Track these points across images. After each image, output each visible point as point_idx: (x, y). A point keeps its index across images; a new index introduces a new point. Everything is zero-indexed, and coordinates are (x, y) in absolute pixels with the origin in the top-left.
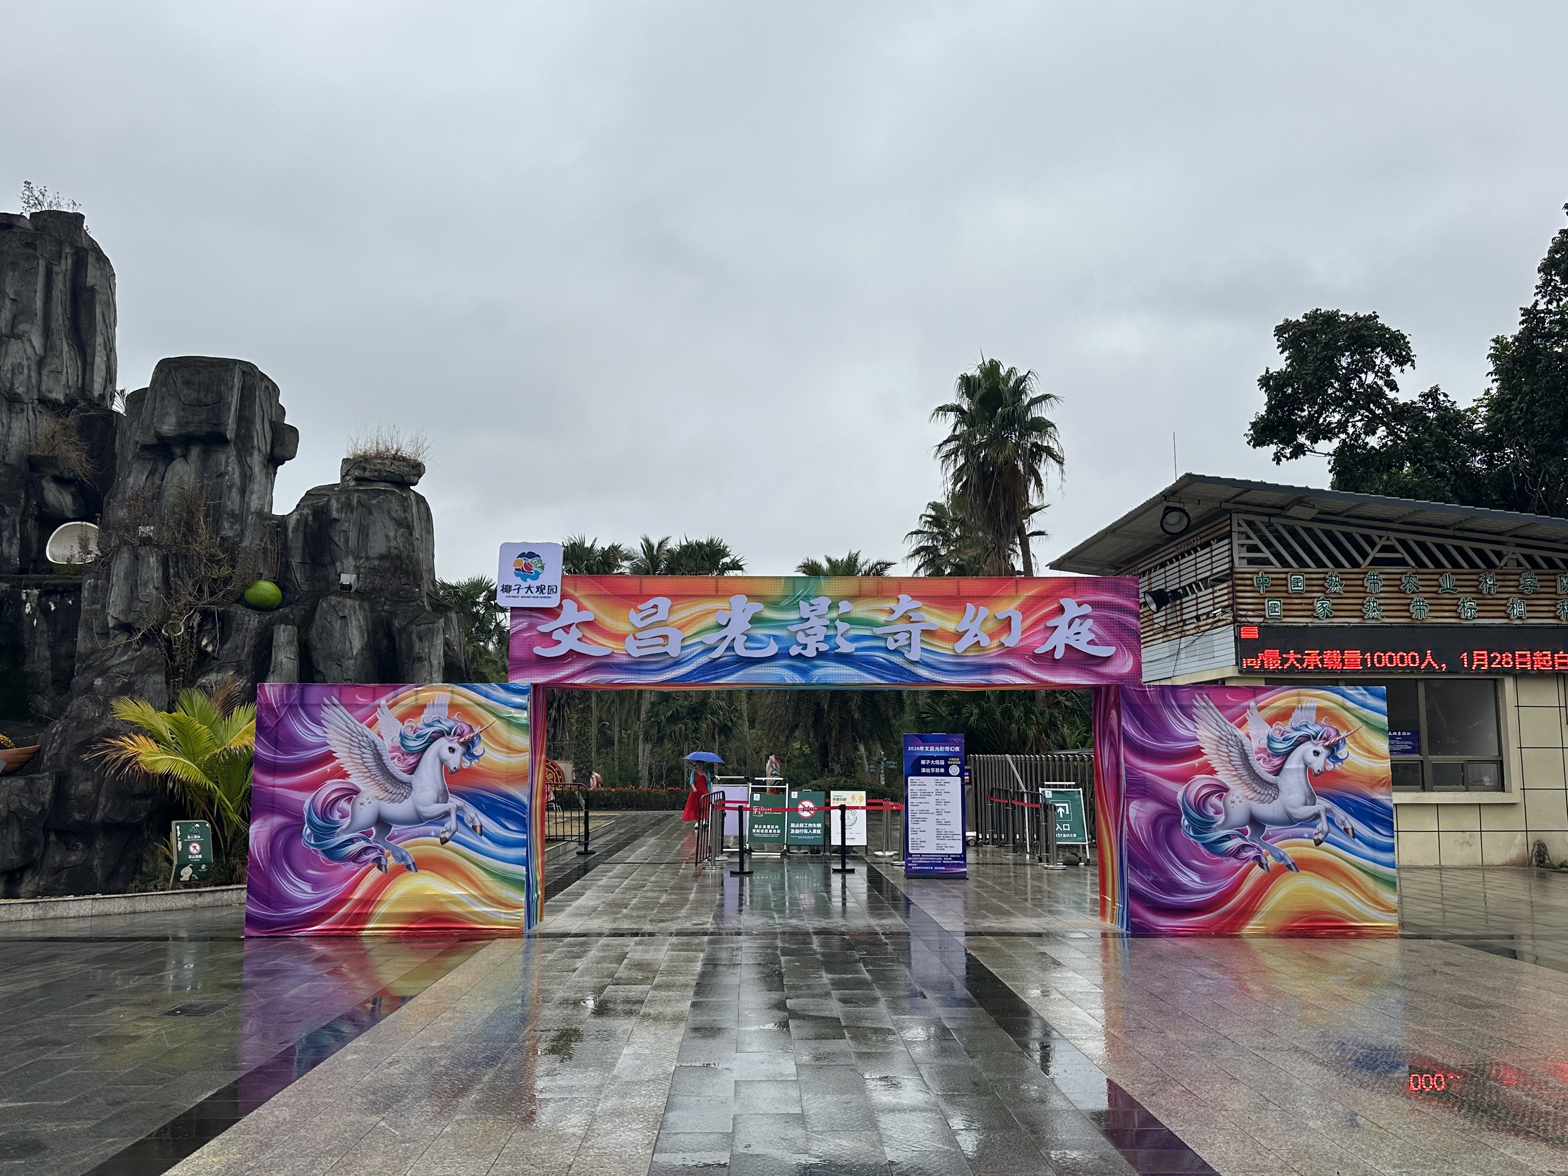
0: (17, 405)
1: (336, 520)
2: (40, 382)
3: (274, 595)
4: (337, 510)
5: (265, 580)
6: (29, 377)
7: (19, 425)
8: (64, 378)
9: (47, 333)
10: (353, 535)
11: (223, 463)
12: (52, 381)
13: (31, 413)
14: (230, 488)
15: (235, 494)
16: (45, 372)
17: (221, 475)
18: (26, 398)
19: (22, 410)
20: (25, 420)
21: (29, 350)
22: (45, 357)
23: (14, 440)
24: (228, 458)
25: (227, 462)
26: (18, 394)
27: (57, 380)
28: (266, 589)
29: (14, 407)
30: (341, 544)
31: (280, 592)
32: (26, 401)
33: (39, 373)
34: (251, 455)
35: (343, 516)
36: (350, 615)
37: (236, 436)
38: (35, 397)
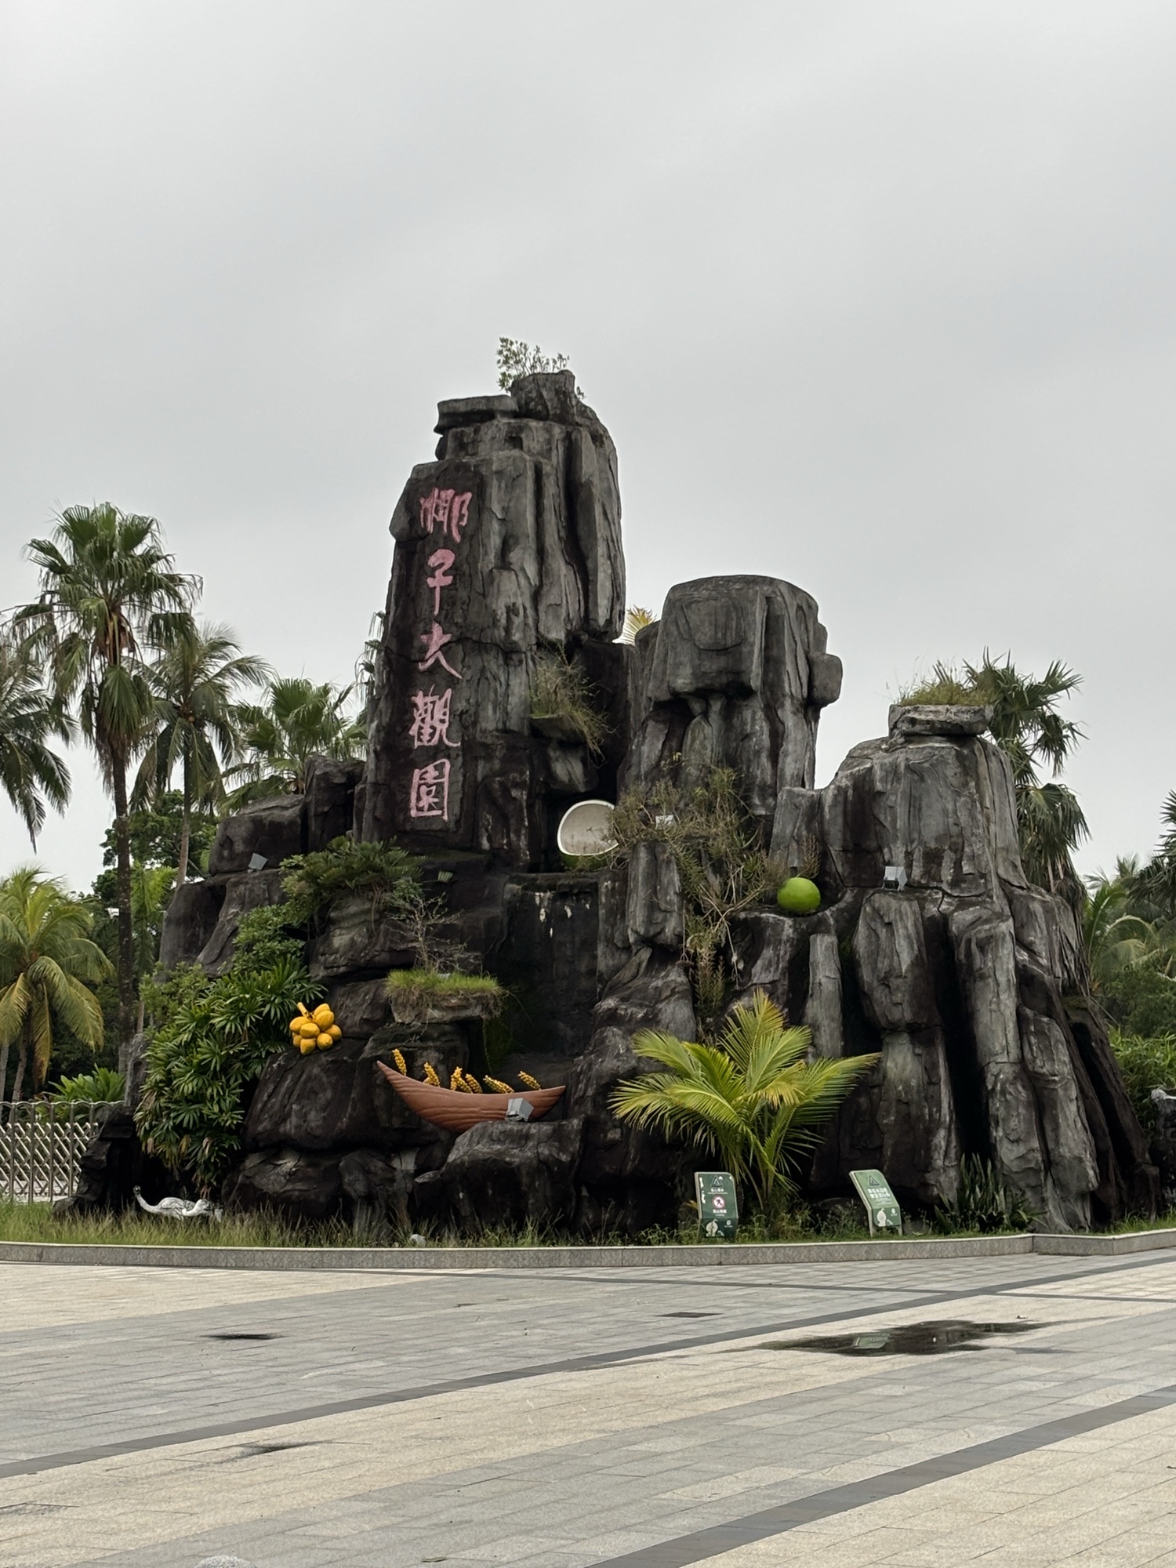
0: (514, 657)
1: (881, 794)
2: (537, 622)
3: (810, 895)
4: (881, 780)
5: (801, 876)
6: (525, 616)
7: (518, 681)
8: (564, 611)
9: (541, 554)
10: (901, 811)
11: (749, 720)
12: (550, 618)
13: (530, 663)
14: (758, 753)
15: (764, 759)
16: (542, 608)
17: (747, 737)
18: (523, 647)
19: (521, 662)
20: (525, 674)
21: (523, 581)
22: (541, 585)
23: (514, 700)
24: (754, 713)
25: (753, 718)
26: (515, 643)
27: (557, 617)
28: (801, 888)
29: (511, 659)
30: (887, 824)
31: (816, 890)
32: (524, 649)
33: (536, 610)
34: (783, 705)
35: (889, 787)
36: (896, 921)
37: (764, 683)
38: (534, 641)
